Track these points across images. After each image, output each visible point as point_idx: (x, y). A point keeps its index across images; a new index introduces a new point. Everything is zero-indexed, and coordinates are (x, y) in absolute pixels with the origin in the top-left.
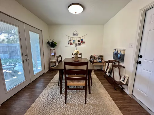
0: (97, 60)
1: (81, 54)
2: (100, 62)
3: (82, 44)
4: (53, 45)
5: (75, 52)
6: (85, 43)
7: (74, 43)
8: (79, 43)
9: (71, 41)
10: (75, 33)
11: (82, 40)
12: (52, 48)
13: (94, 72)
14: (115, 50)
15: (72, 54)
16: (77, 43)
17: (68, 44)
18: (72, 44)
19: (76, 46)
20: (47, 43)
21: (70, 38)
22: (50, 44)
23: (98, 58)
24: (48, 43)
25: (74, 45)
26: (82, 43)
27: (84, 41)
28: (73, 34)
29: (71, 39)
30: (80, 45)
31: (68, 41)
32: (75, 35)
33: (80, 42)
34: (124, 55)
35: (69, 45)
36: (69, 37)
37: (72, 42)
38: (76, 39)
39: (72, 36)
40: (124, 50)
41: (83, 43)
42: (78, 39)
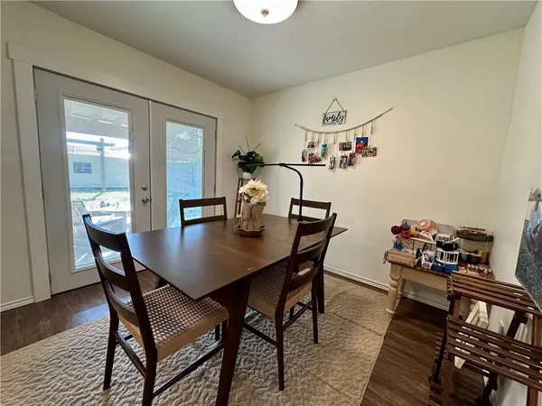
3: (364, 162)
6: (374, 152)
7: (324, 154)
8: (348, 153)
9: (313, 146)
10: (335, 109)
11: (362, 143)
12: (248, 175)
16: (338, 154)
17: (304, 160)
18: (318, 160)
21: (310, 135)
23: (440, 244)
26: (359, 156)
27: (371, 144)
28: (325, 119)
29: (316, 140)
31: (303, 146)
32: (330, 121)
33: (353, 150)
36: (307, 130)
37: (318, 151)
38: (335, 139)
41: (364, 156)
42: (341, 139)
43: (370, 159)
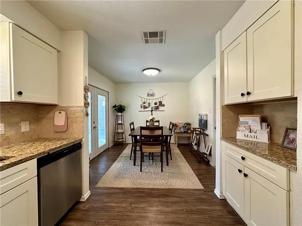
0: (182, 130)
1: (158, 121)
2: (185, 132)
3: (161, 108)
4: (120, 109)
5: (151, 118)
6: (164, 105)
7: (149, 106)
8: (156, 106)
9: (145, 103)
10: (151, 92)
11: (160, 102)
12: (120, 114)
13: (178, 147)
14: (200, 115)
15: (147, 121)
16: (154, 106)
17: (141, 107)
18: (146, 108)
19: (152, 111)
20: (113, 107)
21: (143, 99)
22: (117, 108)
23: (183, 127)
24: (115, 106)
25: (150, 109)
27: (163, 103)
28: (148, 95)
29: (145, 101)
30: (157, 108)
31: (141, 103)
32: (150, 96)
33: (158, 105)
34: (207, 121)
35: (142, 109)
37: (147, 105)
38: (152, 101)
39: (146, 96)
40: (206, 115)
41: (161, 106)
42: (154, 101)
43: (163, 107)
